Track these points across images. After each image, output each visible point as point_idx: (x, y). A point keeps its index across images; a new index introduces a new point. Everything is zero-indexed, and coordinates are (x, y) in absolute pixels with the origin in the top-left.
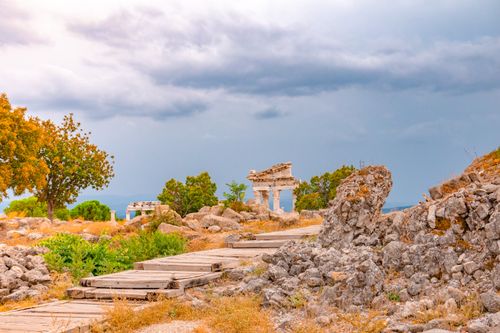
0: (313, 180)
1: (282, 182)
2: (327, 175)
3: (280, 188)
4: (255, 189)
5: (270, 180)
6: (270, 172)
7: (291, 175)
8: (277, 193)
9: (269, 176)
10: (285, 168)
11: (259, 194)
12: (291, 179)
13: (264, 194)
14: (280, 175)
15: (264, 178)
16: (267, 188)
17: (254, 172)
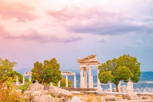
0: (108, 62)
1: (92, 63)
2: (115, 59)
3: (92, 66)
4: (81, 66)
5: (87, 62)
6: (87, 59)
7: (96, 60)
8: (90, 68)
9: (86, 61)
10: (94, 57)
11: (82, 68)
12: (96, 62)
13: (85, 68)
14: (91, 60)
15: (84, 61)
16: (86, 66)
17: (80, 59)
